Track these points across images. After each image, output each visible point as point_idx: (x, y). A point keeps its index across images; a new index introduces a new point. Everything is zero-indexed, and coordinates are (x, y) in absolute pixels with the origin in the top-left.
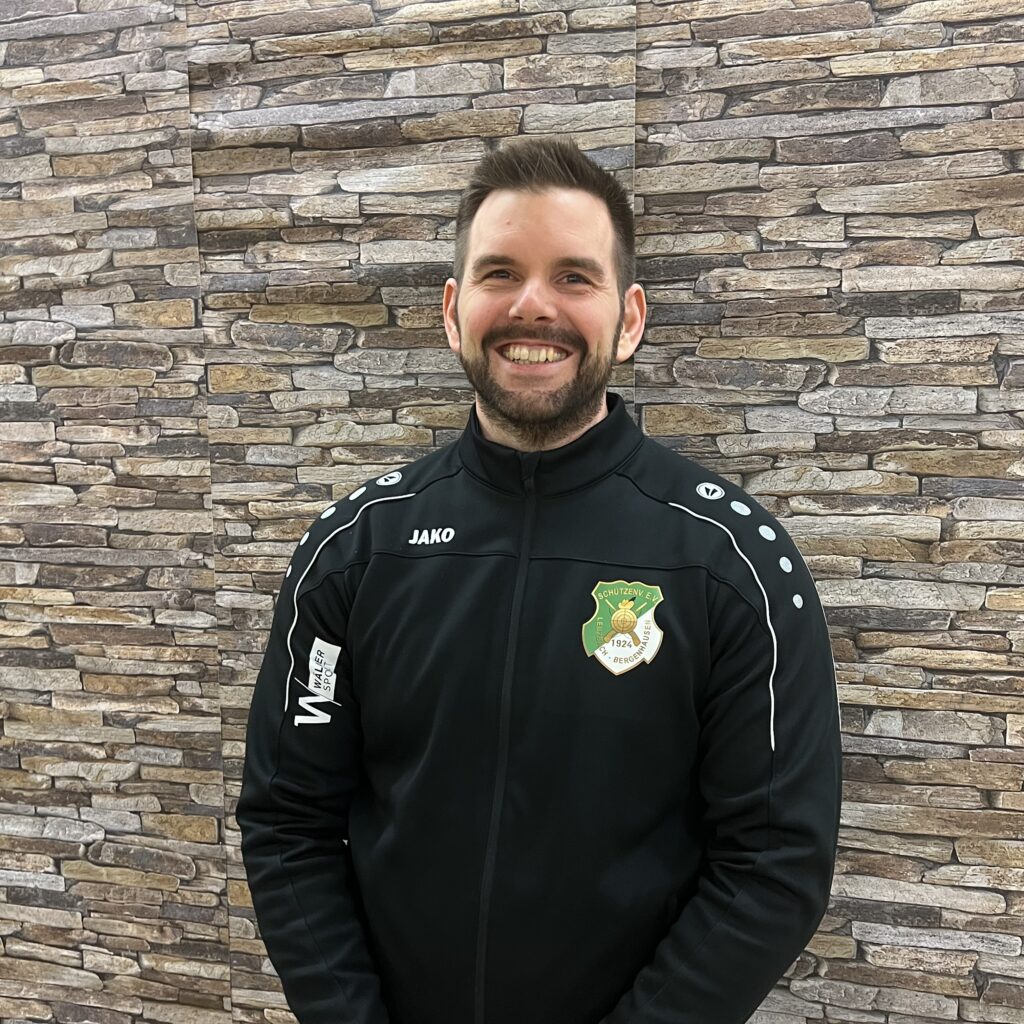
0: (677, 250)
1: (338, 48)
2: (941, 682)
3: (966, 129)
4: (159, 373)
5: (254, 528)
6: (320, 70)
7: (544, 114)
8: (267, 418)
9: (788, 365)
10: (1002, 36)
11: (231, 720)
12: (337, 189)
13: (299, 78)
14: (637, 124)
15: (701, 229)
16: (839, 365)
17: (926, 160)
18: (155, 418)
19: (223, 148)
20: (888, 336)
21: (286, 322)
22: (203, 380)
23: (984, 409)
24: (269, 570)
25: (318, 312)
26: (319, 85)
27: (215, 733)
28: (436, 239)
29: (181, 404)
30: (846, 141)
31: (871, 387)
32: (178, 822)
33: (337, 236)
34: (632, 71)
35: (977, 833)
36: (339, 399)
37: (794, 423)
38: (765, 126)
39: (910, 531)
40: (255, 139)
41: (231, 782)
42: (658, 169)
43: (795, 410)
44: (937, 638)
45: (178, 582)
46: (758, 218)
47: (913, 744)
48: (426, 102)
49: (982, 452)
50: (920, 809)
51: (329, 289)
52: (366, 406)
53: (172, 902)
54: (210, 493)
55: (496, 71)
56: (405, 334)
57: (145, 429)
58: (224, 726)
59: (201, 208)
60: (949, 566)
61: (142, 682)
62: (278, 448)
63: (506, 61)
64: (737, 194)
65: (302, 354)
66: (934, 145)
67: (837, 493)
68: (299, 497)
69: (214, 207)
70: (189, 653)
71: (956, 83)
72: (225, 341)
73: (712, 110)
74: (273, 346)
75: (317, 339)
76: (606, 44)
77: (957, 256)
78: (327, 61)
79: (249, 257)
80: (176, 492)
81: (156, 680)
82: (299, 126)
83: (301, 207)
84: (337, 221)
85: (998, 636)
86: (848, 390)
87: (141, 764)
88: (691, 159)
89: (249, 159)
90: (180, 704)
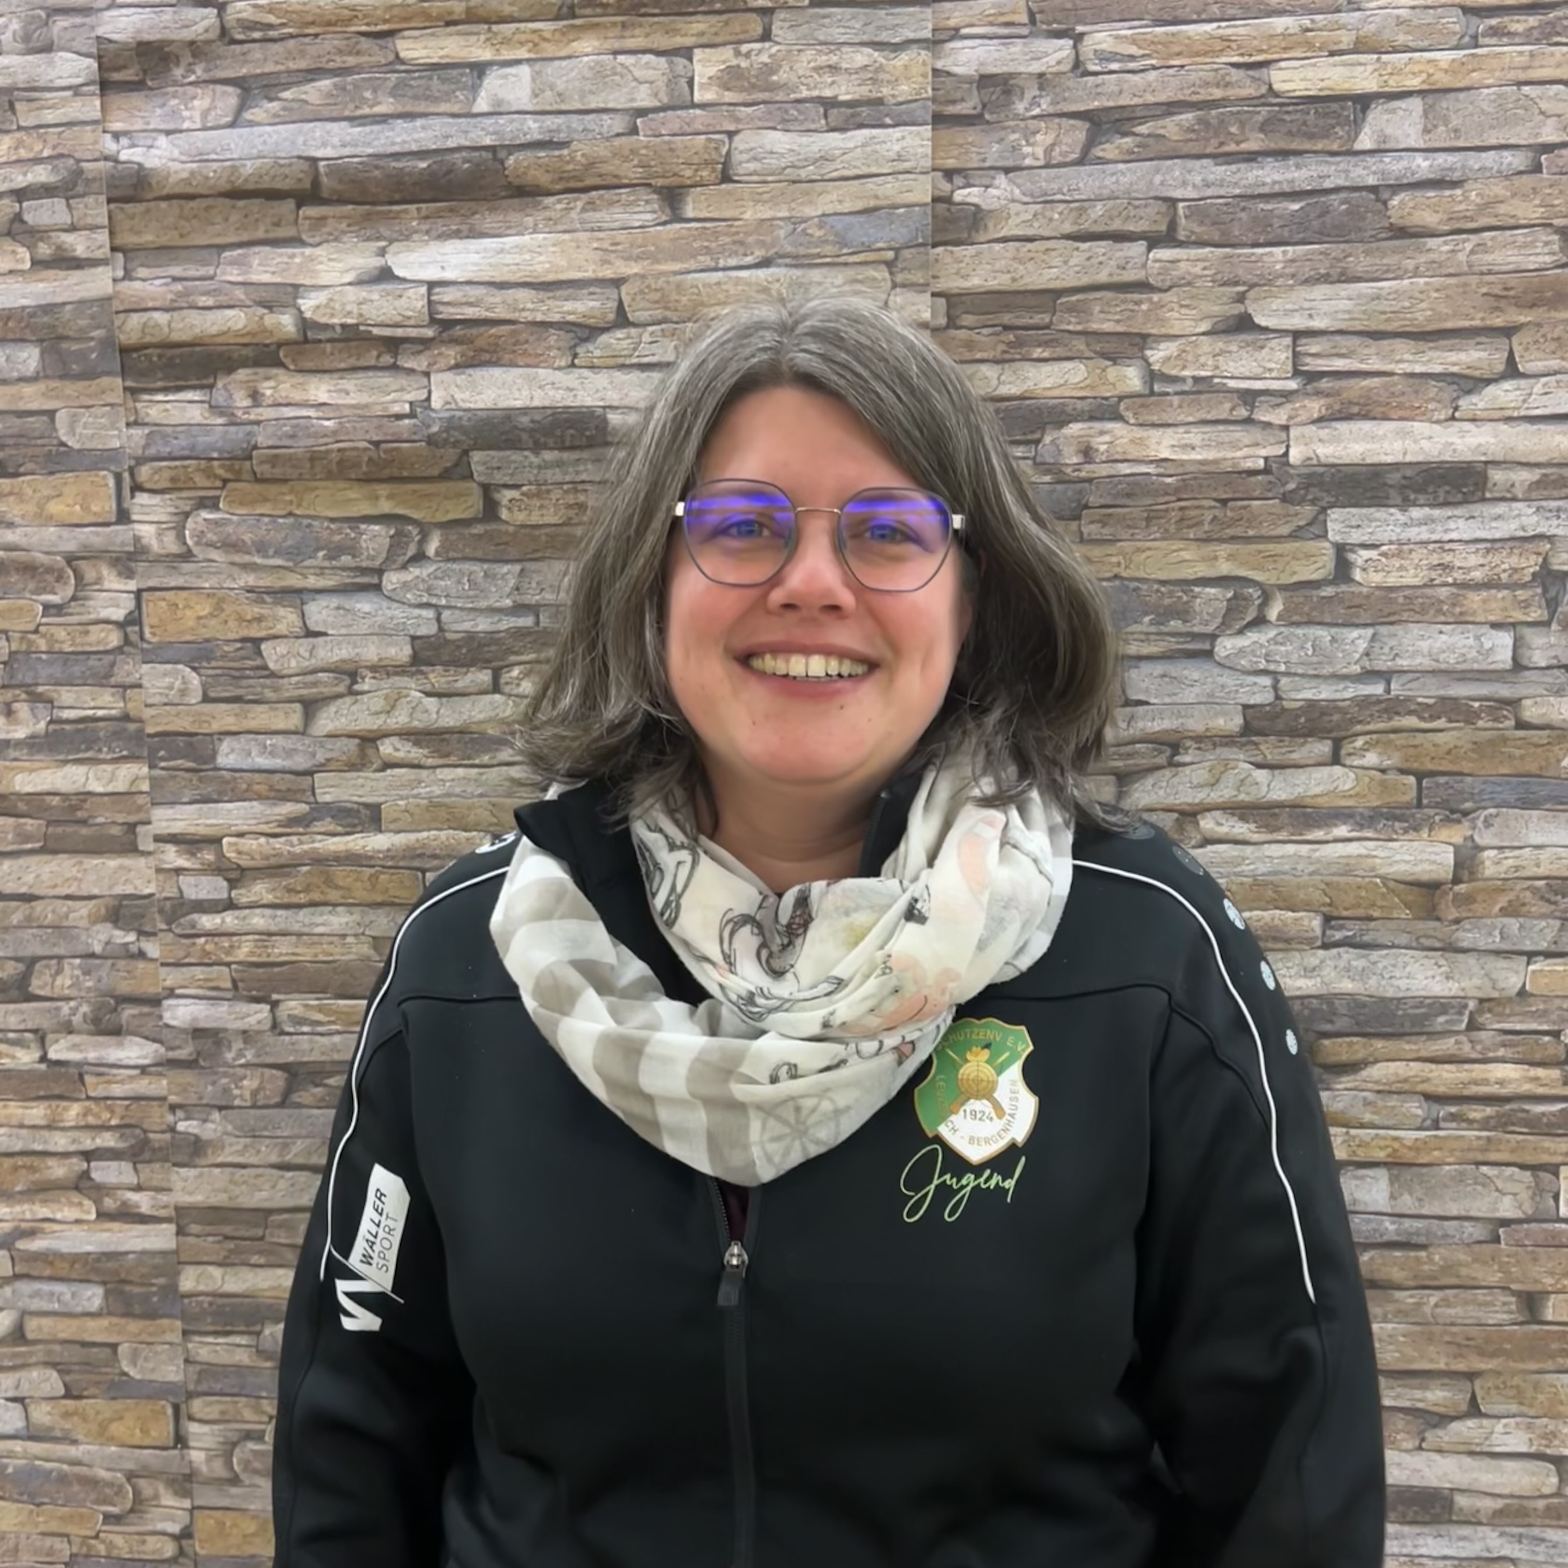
0: (1004, 390)
1: (386, 21)
2: (1453, 1117)
3: (1498, 189)
4: (47, 607)
5: (233, 884)
6: (351, 61)
7: (768, 148)
8: (257, 686)
9: (1197, 589)
10: (1559, 34)
11: (195, 1228)
12: (385, 275)
13: (313, 74)
14: (934, 170)
15: (1046, 355)
16: (1283, 588)
17: (1432, 242)
18: (40, 689)
19: (169, 198)
20: (1365, 539)
21: (290, 514)
22: (134, 619)
23: (1525, 662)
24: (264, 959)
25: (352, 494)
26: (349, 87)
27: (164, 1253)
28: (573, 365)
29: (91, 663)
30: (1296, 206)
31: (1337, 625)
32: (97, 1413)
33: (387, 359)
34: (924, 76)
35: (1512, 1364)
36: (392, 651)
37: (1208, 688)
38: (1158, 179)
39: (1403, 867)
40: (229, 181)
41: (197, 1338)
42: (972, 250)
43: (1208, 666)
44: (1447, 1045)
45: (89, 984)
46: (1145, 337)
47: (1407, 1223)
48: (552, 122)
49: (1521, 733)
50: (1418, 1328)
51: (373, 454)
52: (445, 664)
53: (87, 1556)
54: (149, 823)
55: (680, 70)
56: (515, 535)
57: (22, 709)
58: (181, 1238)
59: (127, 307)
60: (1466, 925)
61: (24, 1167)
62: (278, 740)
63: (698, 54)
64: (1108, 295)
65: (321, 571)
66: (1445, 217)
67: (1281, 805)
68: (318, 826)
69: (150, 304)
70: (112, 1112)
71: (1483, 111)
72: (173, 547)
73: (1064, 148)
74: (266, 556)
75: (350, 543)
76: (879, 28)
77: (1481, 405)
78: (365, 43)
79: (219, 396)
80: (84, 822)
81: (51, 1162)
82: (314, 160)
83: (318, 307)
84: (388, 332)
85: (1547, 1039)
86: (1300, 631)
87: (24, 1314)
88: (1030, 232)
89: (219, 219)
90: (97, 1202)
